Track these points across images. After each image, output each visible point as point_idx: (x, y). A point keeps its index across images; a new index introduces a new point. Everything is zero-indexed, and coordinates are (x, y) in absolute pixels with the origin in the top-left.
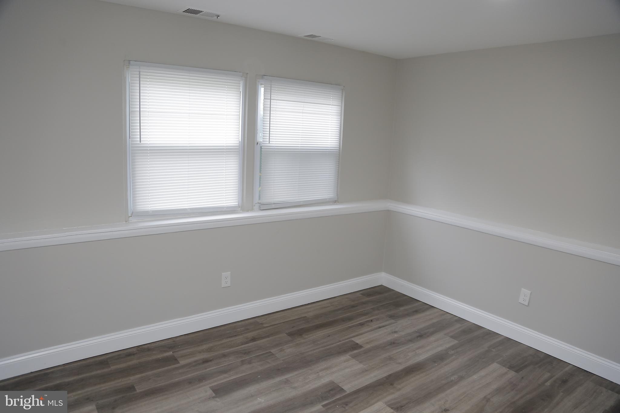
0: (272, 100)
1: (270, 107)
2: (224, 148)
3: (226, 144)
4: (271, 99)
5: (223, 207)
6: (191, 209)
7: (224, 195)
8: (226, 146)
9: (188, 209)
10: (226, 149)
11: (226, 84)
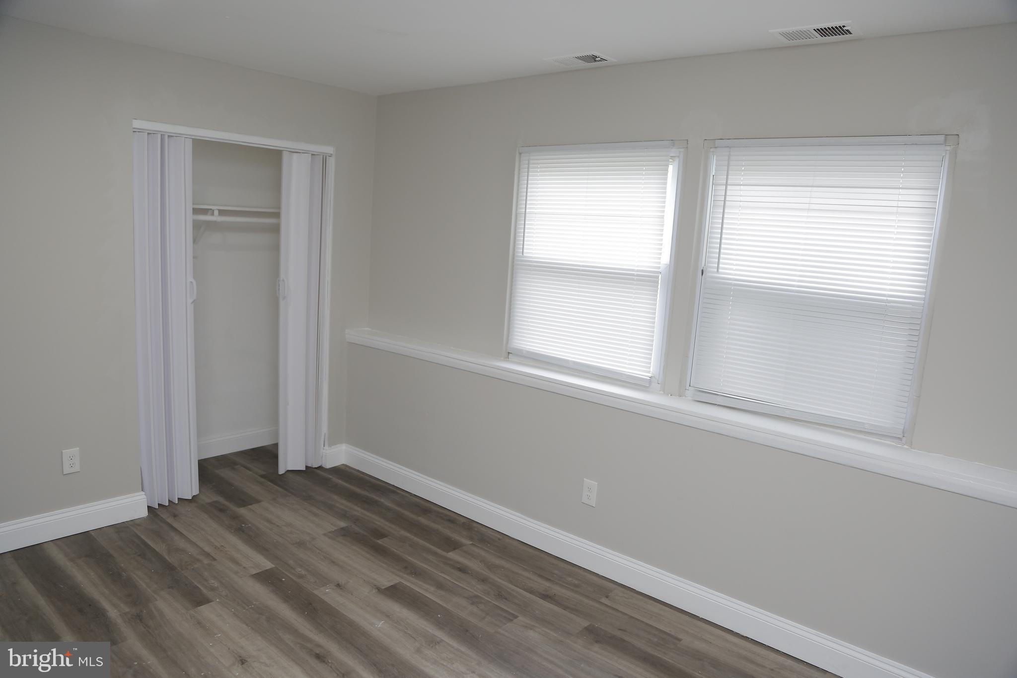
0: (730, 185)
1: (725, 201)
2: (634, 274)
3: (638, 266)
4: (726, 185)
5: (621, 374)
6: (574, 362)
7: (627, 354)
8: (638, 271)
9: (571, 361)
10: (638, 275)
11: (645, 163)
